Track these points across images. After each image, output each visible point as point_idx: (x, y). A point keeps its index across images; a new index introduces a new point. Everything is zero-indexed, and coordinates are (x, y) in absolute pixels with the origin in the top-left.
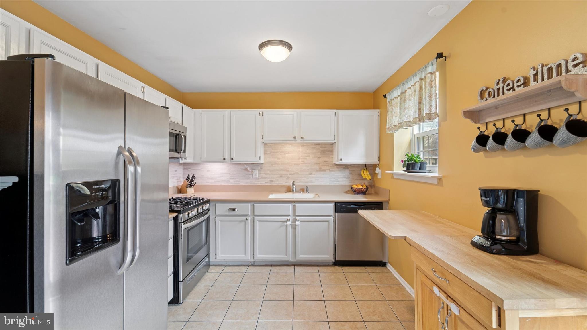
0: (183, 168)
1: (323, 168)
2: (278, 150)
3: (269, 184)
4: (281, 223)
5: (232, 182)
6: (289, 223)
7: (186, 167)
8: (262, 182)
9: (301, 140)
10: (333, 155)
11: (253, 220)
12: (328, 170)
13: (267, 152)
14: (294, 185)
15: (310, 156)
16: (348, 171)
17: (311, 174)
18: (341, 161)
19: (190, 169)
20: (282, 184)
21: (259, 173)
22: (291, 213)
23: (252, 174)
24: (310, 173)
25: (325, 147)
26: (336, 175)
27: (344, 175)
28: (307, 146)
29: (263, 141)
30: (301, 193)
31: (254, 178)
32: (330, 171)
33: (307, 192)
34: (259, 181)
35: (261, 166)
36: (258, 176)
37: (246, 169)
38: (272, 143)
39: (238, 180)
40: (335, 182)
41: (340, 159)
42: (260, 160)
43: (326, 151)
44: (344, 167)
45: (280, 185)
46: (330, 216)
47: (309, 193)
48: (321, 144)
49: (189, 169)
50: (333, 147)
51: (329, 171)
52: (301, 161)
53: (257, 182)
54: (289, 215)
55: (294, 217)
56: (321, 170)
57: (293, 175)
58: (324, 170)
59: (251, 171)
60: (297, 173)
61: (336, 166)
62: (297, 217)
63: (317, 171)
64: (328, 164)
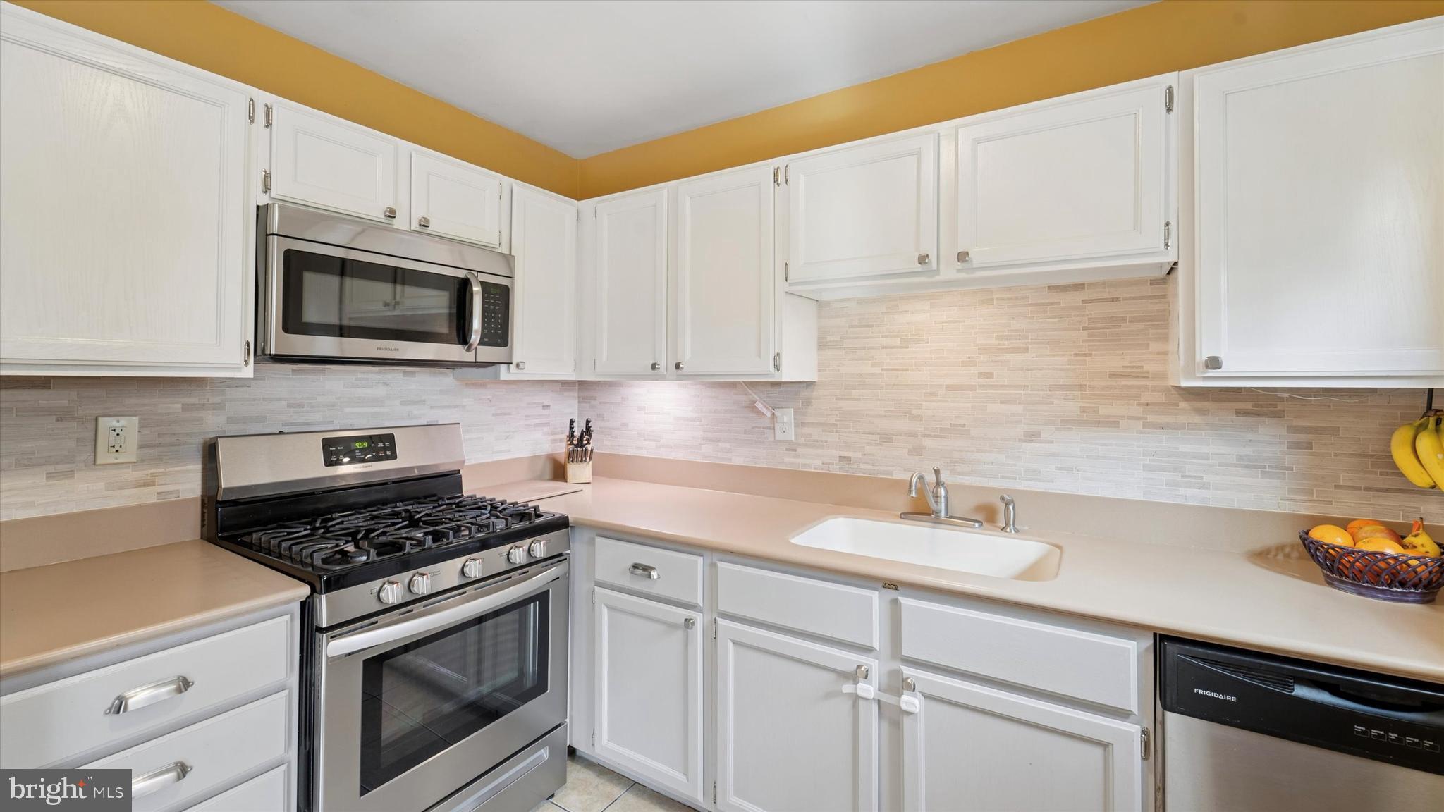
0: (579, 397)
1: (1104, 411)
2: (872, 326)
3: (835, 470)
4: (831, 676)
5: (707, 454)
6: (868, 689)
7: (586, 394)
8: (811, 460)
9: (959, 271)
10: (1165, 338)
11: (713, 632)
12: (1138, 418)
13: (830, 339)
14: (938, 483)
15: (1026, 350)
16: (1283, 431)
17: (1032, 437)
18: (1212, 373)
19: (596, 400)
20: (891, 474)
21: (800, 424)
22: (876, 639)
23: (774, 424)
24: (1026, 433)
25: (1113, 300)
26: (1184, 448)
27: (1248, 451)
28: (1009, 299)
29: (792, 289)
30: (973, 527)
31: (780, 441)
32: (1148, 425)
33: (1007, 524)
34: (798, 456)
35: (805, 393)
36: (796, 435)
37: (752, 407)
38: (848, 300)
39: (727, 445)
40: (1182, 491)
41: (1204, 358)
42: (777, 368)
43: (1124, 319)
44: (1248, 406)
45: (879, 476)
46: (1122, 714)
47: (1017, 531)
48: (1092, 285)
49: (593, 402)
50: (1164, 296)
51: (1141, 428)
52: (981, 375)
53: (792, 460)
54: (867, 650)
55: (896, 665)
56: (1093, 421)
57: (941, 437)
58: (1112, 423)
59: (769, 414)
60: (959, 429)
61: (1186, 400)
62: (907, 671)
63: (1068, 423)
64: (1139, 387)
